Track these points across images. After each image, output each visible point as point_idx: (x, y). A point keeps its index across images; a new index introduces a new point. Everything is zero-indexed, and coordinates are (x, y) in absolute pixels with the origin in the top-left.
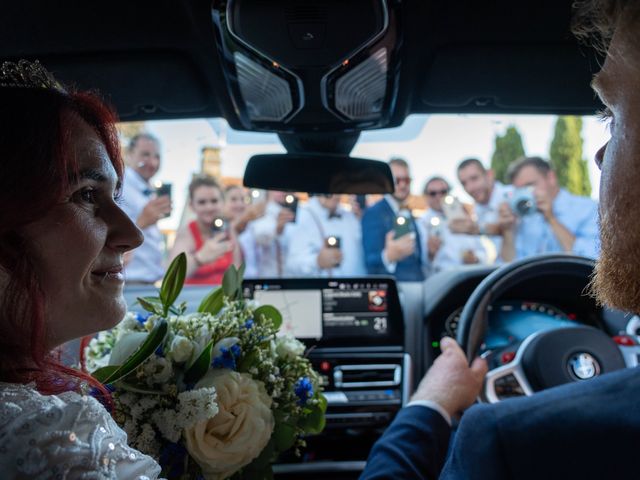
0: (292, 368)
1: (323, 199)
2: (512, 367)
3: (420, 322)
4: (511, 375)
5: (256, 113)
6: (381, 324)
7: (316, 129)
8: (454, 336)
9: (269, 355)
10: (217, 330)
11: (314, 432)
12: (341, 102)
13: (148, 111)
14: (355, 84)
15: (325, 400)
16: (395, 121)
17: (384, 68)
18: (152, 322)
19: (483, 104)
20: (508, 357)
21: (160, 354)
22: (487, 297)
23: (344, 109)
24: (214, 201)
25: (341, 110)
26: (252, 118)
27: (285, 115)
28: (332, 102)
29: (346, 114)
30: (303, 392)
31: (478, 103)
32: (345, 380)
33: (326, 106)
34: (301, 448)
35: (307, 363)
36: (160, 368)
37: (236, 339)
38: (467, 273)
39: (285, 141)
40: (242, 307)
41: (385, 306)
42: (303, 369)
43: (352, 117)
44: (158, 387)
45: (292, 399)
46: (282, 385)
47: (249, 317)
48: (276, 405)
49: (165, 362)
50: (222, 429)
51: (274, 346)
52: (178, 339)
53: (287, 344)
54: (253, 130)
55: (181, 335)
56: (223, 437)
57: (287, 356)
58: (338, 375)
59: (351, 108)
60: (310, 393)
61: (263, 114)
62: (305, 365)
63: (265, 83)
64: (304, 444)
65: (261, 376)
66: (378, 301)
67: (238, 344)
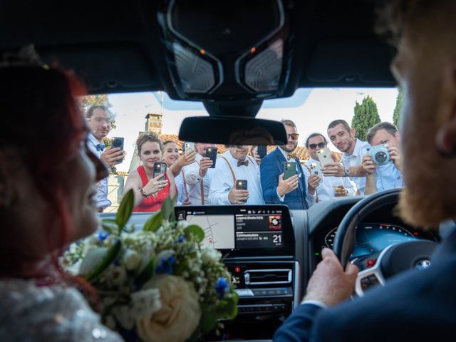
0: (213, 271)
1: (235, 149)
2: (374, 270)
3: (306, 238)
4: (373, 275)
5: (188, 87)
6: (277, 239)
7: (231, 98)
8: (331, 248)
9: (196, 262)
10: (158, 245)
11: (229, 318)
12: (250, 79)
13: (111, 86)
14: (258, 67)
15: (237, 295)
16: (288, 93)
17: (280, 55)
18: (110, 240)
19: (352, 80)
20: (370, 262)
21: (117, 264)
22: (355, 219)
23: (252, 84)
24: (156, 152)
25: (249, 85)
26: (185, 91)
27: (209, 88)
28: (243, 79)
29: (253, 87)
30: (221, 289)
31: (348, 80)
32: (251, 280)
33: (238, 81)
34: (220, 329)
35: (224, 267)
36: (116, 275)
37: (172, 252)
38: (339, 202)
39: (208, 108)
40: (175, 227)
41: (280, 226)
42: (221, 271)
43: (257, 89)
44: (115, 288)
45: (213, 294)
46: (206, 285)
47: (181, 235)
48: (202, 299)
49: (121, 270)
50: (163, 318)
51: (199, 255)
52: (130, 253)
53: (209, 254)
54: (186, 99)
55: (132, 249)
56: (164, 324)
57: (209, 263)
58: (247, 276)
59: (257, 83)
60: (227, 289)
61: (192, 88)
62: (222, 269)
63: (195, 65)
64: (222, 326)
65: (191, 278)
66: (275, 222)
67: (173, 255)
